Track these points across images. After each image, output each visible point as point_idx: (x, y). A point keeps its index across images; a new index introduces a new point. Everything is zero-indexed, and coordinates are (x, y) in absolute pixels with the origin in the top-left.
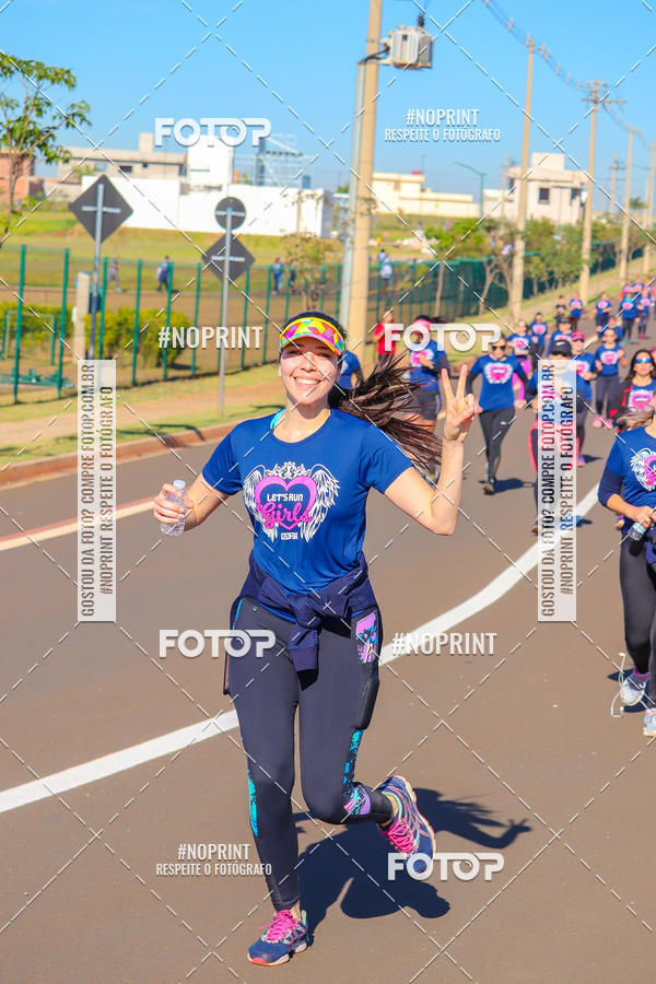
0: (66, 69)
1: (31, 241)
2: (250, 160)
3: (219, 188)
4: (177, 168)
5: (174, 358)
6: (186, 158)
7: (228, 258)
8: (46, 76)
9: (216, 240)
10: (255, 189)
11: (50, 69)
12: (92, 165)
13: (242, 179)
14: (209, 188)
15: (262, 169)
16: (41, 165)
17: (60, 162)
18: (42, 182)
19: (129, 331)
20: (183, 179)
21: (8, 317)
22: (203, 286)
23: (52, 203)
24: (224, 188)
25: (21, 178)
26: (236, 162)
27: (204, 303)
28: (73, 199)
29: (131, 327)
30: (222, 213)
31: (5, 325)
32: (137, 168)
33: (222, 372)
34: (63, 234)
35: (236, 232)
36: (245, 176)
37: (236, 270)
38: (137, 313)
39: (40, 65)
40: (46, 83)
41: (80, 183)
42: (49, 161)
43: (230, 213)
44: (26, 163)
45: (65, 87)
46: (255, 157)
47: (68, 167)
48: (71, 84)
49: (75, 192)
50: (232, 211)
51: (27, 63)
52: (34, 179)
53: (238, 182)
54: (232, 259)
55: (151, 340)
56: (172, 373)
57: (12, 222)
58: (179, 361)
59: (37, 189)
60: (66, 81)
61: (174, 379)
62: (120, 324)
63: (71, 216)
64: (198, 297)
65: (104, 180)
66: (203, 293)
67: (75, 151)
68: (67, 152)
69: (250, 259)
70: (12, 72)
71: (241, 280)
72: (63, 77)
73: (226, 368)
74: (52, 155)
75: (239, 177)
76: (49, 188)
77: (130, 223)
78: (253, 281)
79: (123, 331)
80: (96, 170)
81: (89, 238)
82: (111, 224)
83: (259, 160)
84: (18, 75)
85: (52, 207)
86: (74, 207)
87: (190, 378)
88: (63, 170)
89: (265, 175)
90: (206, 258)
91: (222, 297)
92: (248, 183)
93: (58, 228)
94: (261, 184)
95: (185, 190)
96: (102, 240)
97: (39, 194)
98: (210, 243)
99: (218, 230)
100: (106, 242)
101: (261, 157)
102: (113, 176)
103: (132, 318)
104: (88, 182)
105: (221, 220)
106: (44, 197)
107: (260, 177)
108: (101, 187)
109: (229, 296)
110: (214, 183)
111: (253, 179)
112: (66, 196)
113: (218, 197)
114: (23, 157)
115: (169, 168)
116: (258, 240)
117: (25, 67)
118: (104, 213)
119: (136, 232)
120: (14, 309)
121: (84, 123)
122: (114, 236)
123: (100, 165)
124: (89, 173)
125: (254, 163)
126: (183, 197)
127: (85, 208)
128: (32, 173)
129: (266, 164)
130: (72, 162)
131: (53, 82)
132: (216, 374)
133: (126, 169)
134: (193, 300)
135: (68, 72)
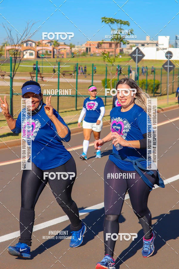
0: (127, 21)
1: (121, 64)
2: (173, 42)
3: (166, 49)
4: (155, 45)
5: (156, 91)
6: (158, 42)
7: (169, 66)
8: (123, 23)
9: (166, 61)
10: (175, 49)
11: (123, 21)
12: (135, 44)
13: (172, 46)
14: (164, 49)
15: (176, 44)
16: (122, 45)
17: (127, 44)
18: (123, 49)
19: (145, 85)
20: (157, 47)
21: (115, 82)
22: (163, 73)
23: (125, 54)
24: (167, 49)
25: (117, 49)
26: (170, 42)
27: (163, 77)
28: (130, 53)
29: (146, 84)
30: (167, 55)
31: (115, 85)
32: (146, 45)
33: (168, 94)
34: (128, 61)
35: (170, 60)
36: (172, 45)
37: (171, 69)
38: (147, 80)
39: (121, 21)
40: (122, 25)
41: (132, 49)
42: (124, 44)
43: (169, 55)
44: (119, 45)
45: (127, 26)
46: (174, 41)
47: (129, 45)
48: (128, 25)
49: (131, 51)
50: (169, 54)
51: (118, 20)
52: (121, 48)
53: (171, 47)
54: (170, 66)
55: (150, 87)
56: (156, 95)
57: (116, 59)
58: (157, 92)
59: (121, 51)
60: (127, 24)
61: (156, 96)
62: (143, 83)
63: (130, 57)
64: (161, 76)
65: (138, 48)
66: (163, 75)
67: (130, 41)
68: (128, 42)
69: (174, 66)
70: (114, 23)
71: (172, 72)
72: (127, 23)
73: (169, 93)
74: (124, 43)
75: (171, 46)
76: (125, 51)
77: (144, 58)
78: (175, 71)
79: (143, 85)
80: (136, 45)
81: (135, 63)
82: (140, 59)
83: (176, 42)
84: (116, 23)
85: (125, 55)
86: (131, 55)
87: (160, 96)
88: (128, 46)
89: (177, 45)
90: (163, 66)
91: (167, 76)
92: (173, 47)
93: (127, 60)
94: (176, 47)
95: (158, 50)
96: (138, 62)
97: (122, 52)
98: (164, 63)
99: (166, 59)
100: (139, 63)
101: (176, 41)
102: (140, 47)
103: (145, 82)
104: (134, 49)
105: (167, 57)
106: (123, 53)
107: (176, 46)
108: (137, 50)
109: (169, 76)
110: (165, 48)
111: (174, 46)
112: (129, 52)
113: (166, 51)
114: (118, 43)
115: (154, 44)
116: (176, 61)
117: (117, 21)
118: (138, 56)
119: (146, 61)
120: (117, 80)
121: (132, 34)
122: (141, 62)
123: (137, 44)
124: (134, 46)
125: (174, 42)
126: (157, 51)
127: (133, 55)
128: (120, 47)
129: (177, 42)
130: (130, 44)
131: (124, 24)
132: (166, 94)
133: (143, 45)
134: (160, 77)
135: (128, 22)
